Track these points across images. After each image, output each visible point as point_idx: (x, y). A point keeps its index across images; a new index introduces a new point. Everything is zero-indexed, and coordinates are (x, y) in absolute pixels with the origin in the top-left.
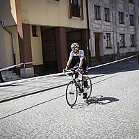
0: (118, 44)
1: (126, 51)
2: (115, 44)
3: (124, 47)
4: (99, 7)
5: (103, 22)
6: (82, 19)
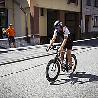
6: (78, 5)
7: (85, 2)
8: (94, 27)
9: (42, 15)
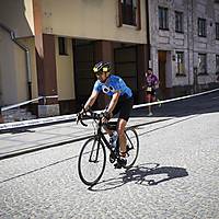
0: (195, 69)
1: (208, 80)
2: (192, 69)
3: (206, 74)
4: (166, 9)
5: (172, 33)
6: (140, 29)
7: (155, 23)
8: (178, 75)
9: (62, 53)
